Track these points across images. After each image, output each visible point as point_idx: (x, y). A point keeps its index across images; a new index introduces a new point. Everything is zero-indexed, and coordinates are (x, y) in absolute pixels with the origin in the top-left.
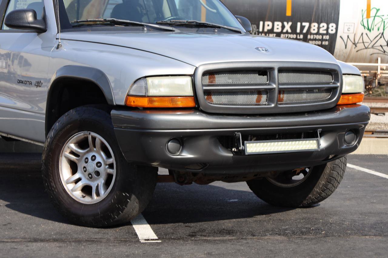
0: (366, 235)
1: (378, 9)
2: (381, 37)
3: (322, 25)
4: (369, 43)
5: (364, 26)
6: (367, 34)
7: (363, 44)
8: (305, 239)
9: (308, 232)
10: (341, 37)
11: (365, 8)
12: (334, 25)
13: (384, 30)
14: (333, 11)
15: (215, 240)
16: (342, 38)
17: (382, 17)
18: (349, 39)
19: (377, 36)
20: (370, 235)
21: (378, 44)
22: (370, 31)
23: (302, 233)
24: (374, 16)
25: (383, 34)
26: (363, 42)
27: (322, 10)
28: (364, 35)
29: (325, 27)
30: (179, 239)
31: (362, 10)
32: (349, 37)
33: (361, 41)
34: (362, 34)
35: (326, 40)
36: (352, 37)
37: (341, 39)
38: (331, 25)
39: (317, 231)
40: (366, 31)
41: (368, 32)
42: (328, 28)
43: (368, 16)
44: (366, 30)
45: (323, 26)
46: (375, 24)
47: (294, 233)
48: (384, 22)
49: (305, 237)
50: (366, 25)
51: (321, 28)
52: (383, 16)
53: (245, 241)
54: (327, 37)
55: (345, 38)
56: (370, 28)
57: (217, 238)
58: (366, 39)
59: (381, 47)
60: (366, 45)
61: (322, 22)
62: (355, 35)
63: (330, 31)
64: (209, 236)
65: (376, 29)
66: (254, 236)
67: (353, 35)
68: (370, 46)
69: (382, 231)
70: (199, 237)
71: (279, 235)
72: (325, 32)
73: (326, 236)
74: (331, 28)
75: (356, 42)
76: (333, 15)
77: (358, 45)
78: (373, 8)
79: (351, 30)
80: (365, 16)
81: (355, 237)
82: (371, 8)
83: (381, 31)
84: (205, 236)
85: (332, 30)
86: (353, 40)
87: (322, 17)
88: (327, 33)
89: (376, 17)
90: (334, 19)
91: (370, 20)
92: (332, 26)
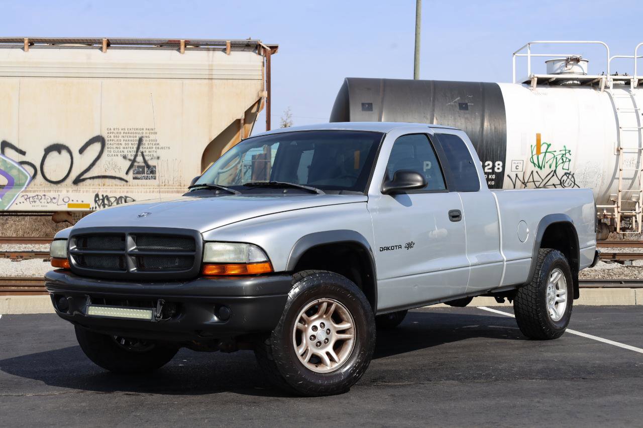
0: (533, 379)
1: (549, 144)
2: (553, 175)
3: (486, 163)
4: (540, 183)
5: (533, 163)
6: (537, 172)
7: (533, 183)
8: (477, 382)
9: (480, 376)
10: (508, 176)
11: (534, 143)
12: (501, 163)
13: (556, 167)
14: (499, 148)
15: (396, 385)
16: (510, 177)
17: (554, 153)
18: (517, 178)
19: (549, 174)
20: (537, 379)
21: (550, 183)
22: (541, 169)
23: (474, 378)
24: (545, 151)
25: (555, 171)
26: (534, 181)
27: (486, 146)
28: (535, 173)
29: (491, 166)
30: (362, 385)
31: (532, 146)
32: (518, 176)
33: (531, 179)
34: (532, 171)
35: (492, 180)
36: (520, 176)
37: (508, 178)
38: (497, 163)
39: (488, 376)
40: (537, 169)
41: (539, 170)
42: (494, 166)
43: (539, 152)
44: (536, 167)
45: (489, 165)
46: (546, 161)
47: (467, 378)
48: (556, 158)
49: (476, 381)
50: (536, 162)
51: (486, 166)
52: (555, 151)
53: (422, 386)
54: (494, 176)
55: (514, 177)
56: (541, 166)
57: (397, 384)
58: (536, 177)
59: (553, 186)
60: (537, 184)
61: (487, 160)
62: (524, 173)
63: (496, 170)
64: (389, 382)
65: (547, 166)
66: (430, 381)
67: (523, 172)
68: (541, 186)
69: (548, 376)
70: (380, 383)
71: (453, 380)
72: (491, 171)
73: (496, 380)
74: (497, 166)
75: (526, 181)
76: (499, 152)
77: (528, 184)
78: (544, 143)
79: (520, 168)
80: (535, 152)
81: (523, 380)
82: (542, 143)
83: (553, 168)
84: (385, 382)
85: (498, 169)
86: (522, 179)
87: (486, 155)
88: (493, 172)
89: (547, 153)
90: (500, 157)
91: (541, 156)
92: (499, 164)
